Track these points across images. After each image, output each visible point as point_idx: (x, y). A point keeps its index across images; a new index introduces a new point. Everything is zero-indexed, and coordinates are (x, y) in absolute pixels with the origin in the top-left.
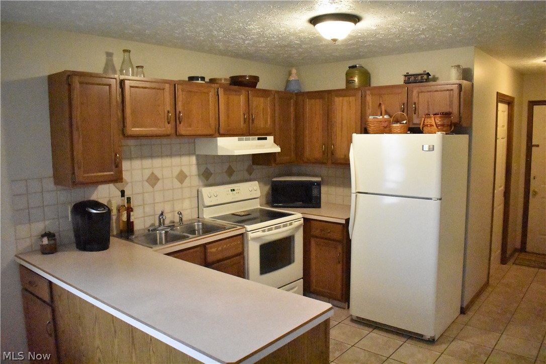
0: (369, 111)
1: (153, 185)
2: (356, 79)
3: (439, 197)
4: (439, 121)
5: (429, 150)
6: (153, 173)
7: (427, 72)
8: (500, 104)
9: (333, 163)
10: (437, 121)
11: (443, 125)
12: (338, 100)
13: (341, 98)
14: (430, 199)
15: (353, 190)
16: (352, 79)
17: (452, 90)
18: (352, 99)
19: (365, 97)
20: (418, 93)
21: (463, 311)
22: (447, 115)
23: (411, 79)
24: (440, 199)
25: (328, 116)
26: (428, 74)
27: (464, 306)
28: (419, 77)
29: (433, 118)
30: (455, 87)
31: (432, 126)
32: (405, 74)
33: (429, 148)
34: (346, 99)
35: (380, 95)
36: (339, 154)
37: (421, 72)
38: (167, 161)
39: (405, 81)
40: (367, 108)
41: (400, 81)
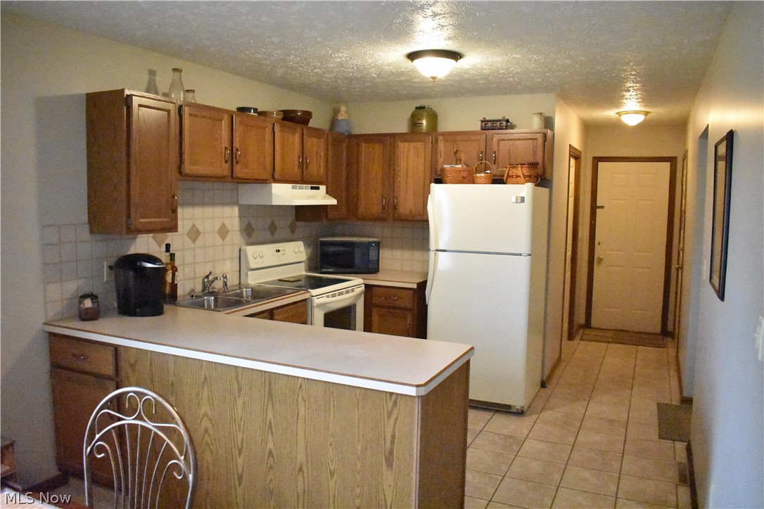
0: (441, 160)
1: (194, 241)
2: (424, 122)
3: (529, 253)
4: (526, 171)
5: (517, 202)
6: (194, 226)
7: (506, 118)
8: (571, 159)
9: (394, 220)
10: (524, 172)
11: (530, 176)
12: (403, 147)
13: (406, 144)
14: (521, 255)
15: (432, 246)
16: (419, 122)
17: (536, 139)
18: (419, 145)
19: (437, 142)
20: (499, 140)
21: (543, 385)
22: (533, 165)
23: (488, 125)
24: (530, 255)
25: (390, 164)
26: (508, 121)
27: (545, 378)
28: (498, 124)
29: (520, 169)
30: (540, 137)
31: (517, 176)
32: (482, 119)
33: (517, 200)
34: (412, 144)
35: (455, 141)
36: (403, 209)
37: (500, 118)
38: (209, 211)
39: (481, 127)
40: (439, 156)
41: (477, 127)
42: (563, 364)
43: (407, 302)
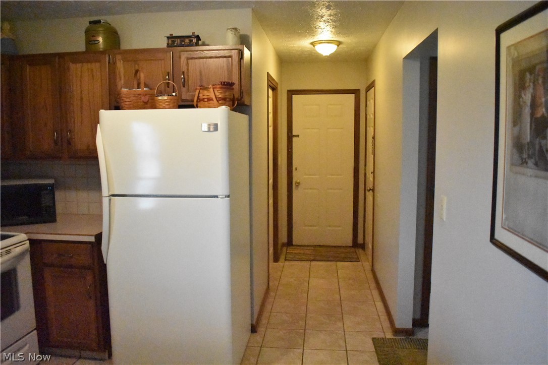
0: (121, 83)
2: (101, 39)
3: (228, 194)
4: (219, 93)
5: (209, 131)
7: (196, 34)
9: (70, 157)
10: (217, 94)
11: (224, 99)
12: (75, 68)
13: (79, 65)
14: (217, 197)
15: (105, 192)
16: (93, 39)
17: (230, 57)
18: (95, 66)
19: (115, 63)
20: (188, 59)
21: (254, 329)
22: (228, 85)
23: (175, 41)
24: (228, 196)
25: (61, 92)
26: (198, 38)
28: (187, 41)
29: (212, 90)
30: (234, 54)
31: (209, 99)
32: (169, 35)
33: (209, 128)
34: (86, 66)
35: (136, 61)
36: (80, 144)
37: (191, 34)
39: (168, 44)
40: (118, 80)
41: (163, 44)
42: (272, 294)
43: (84, 259)
